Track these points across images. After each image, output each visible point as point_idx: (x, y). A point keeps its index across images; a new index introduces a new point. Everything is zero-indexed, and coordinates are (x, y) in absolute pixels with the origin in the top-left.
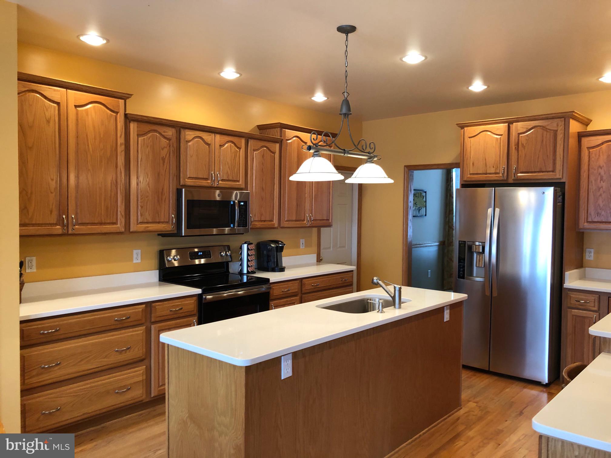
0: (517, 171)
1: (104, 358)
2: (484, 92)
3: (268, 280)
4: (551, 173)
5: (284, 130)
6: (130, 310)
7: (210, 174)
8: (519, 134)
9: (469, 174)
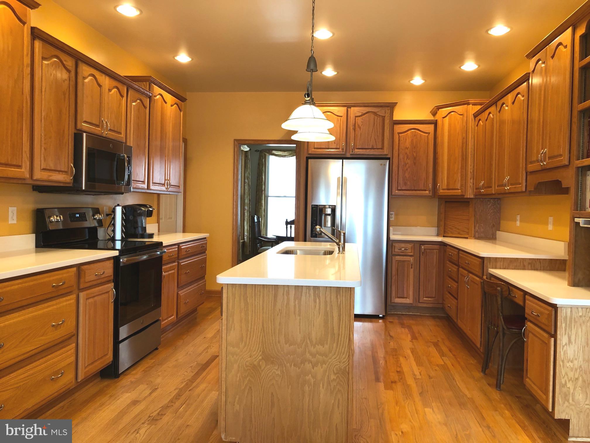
0: (355, 147)
1: (42, 336)
2: (334, 77)
3: (162, 243)
4: (380, 150)
5: (153, 85)
6: (64, 274)
7: (101, 121)
8: (356, 117)
9: (313, 148)
